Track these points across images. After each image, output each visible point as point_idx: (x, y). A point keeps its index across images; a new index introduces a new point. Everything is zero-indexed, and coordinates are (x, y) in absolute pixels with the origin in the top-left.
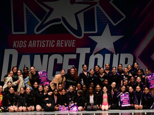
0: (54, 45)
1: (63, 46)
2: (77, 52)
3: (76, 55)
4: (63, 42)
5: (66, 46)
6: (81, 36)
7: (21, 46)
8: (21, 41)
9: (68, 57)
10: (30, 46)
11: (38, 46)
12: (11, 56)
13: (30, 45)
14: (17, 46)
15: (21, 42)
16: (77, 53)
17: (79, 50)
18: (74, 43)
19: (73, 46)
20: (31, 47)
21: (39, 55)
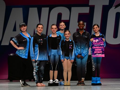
2: (90, 4)
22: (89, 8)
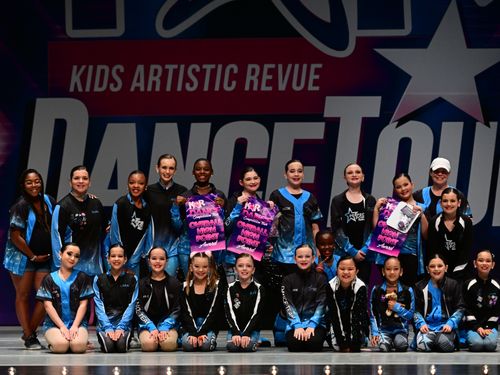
0: (234, 83)
1: (270, 89)
2: (327, 114)
3: (321, 126)
4: (270, 71)
5: (282, 87)
6: (342, 46)
7: (101, 85)
8: (100, 68)
9: (289, 132)
10: (137, 88)
11: (168, 89)
12: (60, 127)
13: (138, 81)
14: (84, 86)
15: (103, 71)
16: (325, 116)
17: (334, 106)
18: (317, 77)
19: (311, 88)
20: (142, 89)
21: (174, 126)
22: (323, 124)
